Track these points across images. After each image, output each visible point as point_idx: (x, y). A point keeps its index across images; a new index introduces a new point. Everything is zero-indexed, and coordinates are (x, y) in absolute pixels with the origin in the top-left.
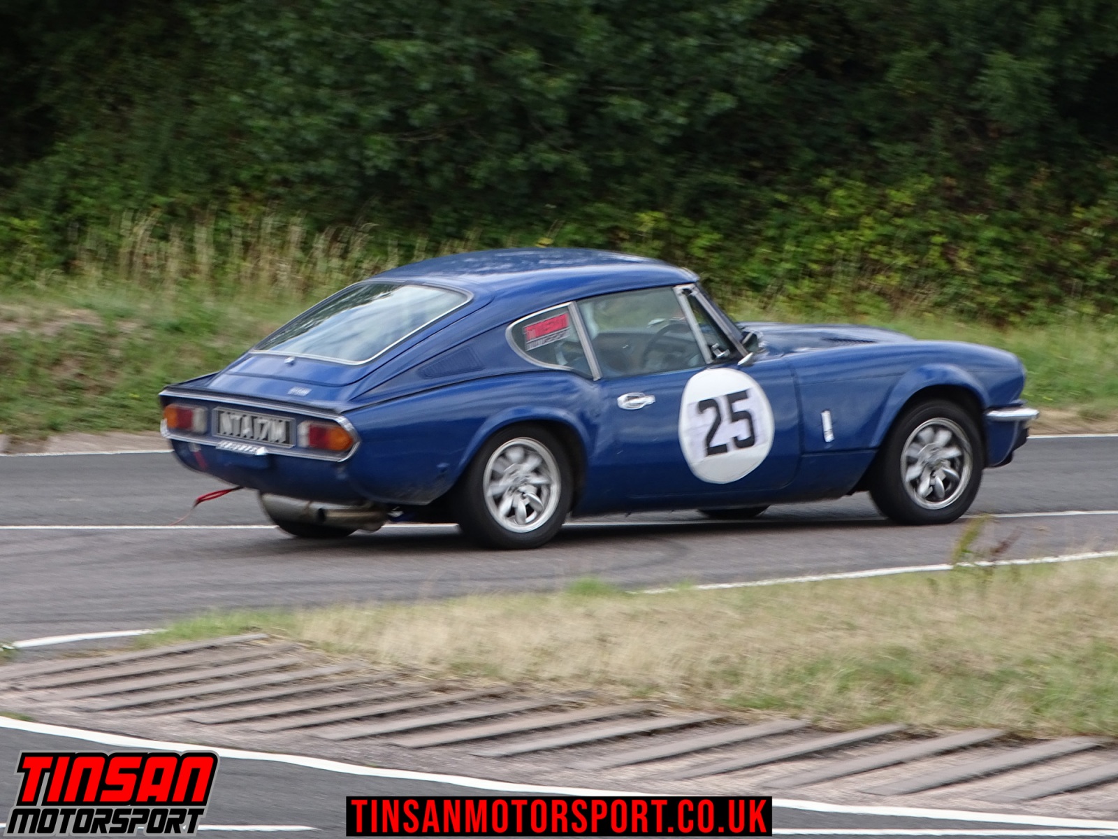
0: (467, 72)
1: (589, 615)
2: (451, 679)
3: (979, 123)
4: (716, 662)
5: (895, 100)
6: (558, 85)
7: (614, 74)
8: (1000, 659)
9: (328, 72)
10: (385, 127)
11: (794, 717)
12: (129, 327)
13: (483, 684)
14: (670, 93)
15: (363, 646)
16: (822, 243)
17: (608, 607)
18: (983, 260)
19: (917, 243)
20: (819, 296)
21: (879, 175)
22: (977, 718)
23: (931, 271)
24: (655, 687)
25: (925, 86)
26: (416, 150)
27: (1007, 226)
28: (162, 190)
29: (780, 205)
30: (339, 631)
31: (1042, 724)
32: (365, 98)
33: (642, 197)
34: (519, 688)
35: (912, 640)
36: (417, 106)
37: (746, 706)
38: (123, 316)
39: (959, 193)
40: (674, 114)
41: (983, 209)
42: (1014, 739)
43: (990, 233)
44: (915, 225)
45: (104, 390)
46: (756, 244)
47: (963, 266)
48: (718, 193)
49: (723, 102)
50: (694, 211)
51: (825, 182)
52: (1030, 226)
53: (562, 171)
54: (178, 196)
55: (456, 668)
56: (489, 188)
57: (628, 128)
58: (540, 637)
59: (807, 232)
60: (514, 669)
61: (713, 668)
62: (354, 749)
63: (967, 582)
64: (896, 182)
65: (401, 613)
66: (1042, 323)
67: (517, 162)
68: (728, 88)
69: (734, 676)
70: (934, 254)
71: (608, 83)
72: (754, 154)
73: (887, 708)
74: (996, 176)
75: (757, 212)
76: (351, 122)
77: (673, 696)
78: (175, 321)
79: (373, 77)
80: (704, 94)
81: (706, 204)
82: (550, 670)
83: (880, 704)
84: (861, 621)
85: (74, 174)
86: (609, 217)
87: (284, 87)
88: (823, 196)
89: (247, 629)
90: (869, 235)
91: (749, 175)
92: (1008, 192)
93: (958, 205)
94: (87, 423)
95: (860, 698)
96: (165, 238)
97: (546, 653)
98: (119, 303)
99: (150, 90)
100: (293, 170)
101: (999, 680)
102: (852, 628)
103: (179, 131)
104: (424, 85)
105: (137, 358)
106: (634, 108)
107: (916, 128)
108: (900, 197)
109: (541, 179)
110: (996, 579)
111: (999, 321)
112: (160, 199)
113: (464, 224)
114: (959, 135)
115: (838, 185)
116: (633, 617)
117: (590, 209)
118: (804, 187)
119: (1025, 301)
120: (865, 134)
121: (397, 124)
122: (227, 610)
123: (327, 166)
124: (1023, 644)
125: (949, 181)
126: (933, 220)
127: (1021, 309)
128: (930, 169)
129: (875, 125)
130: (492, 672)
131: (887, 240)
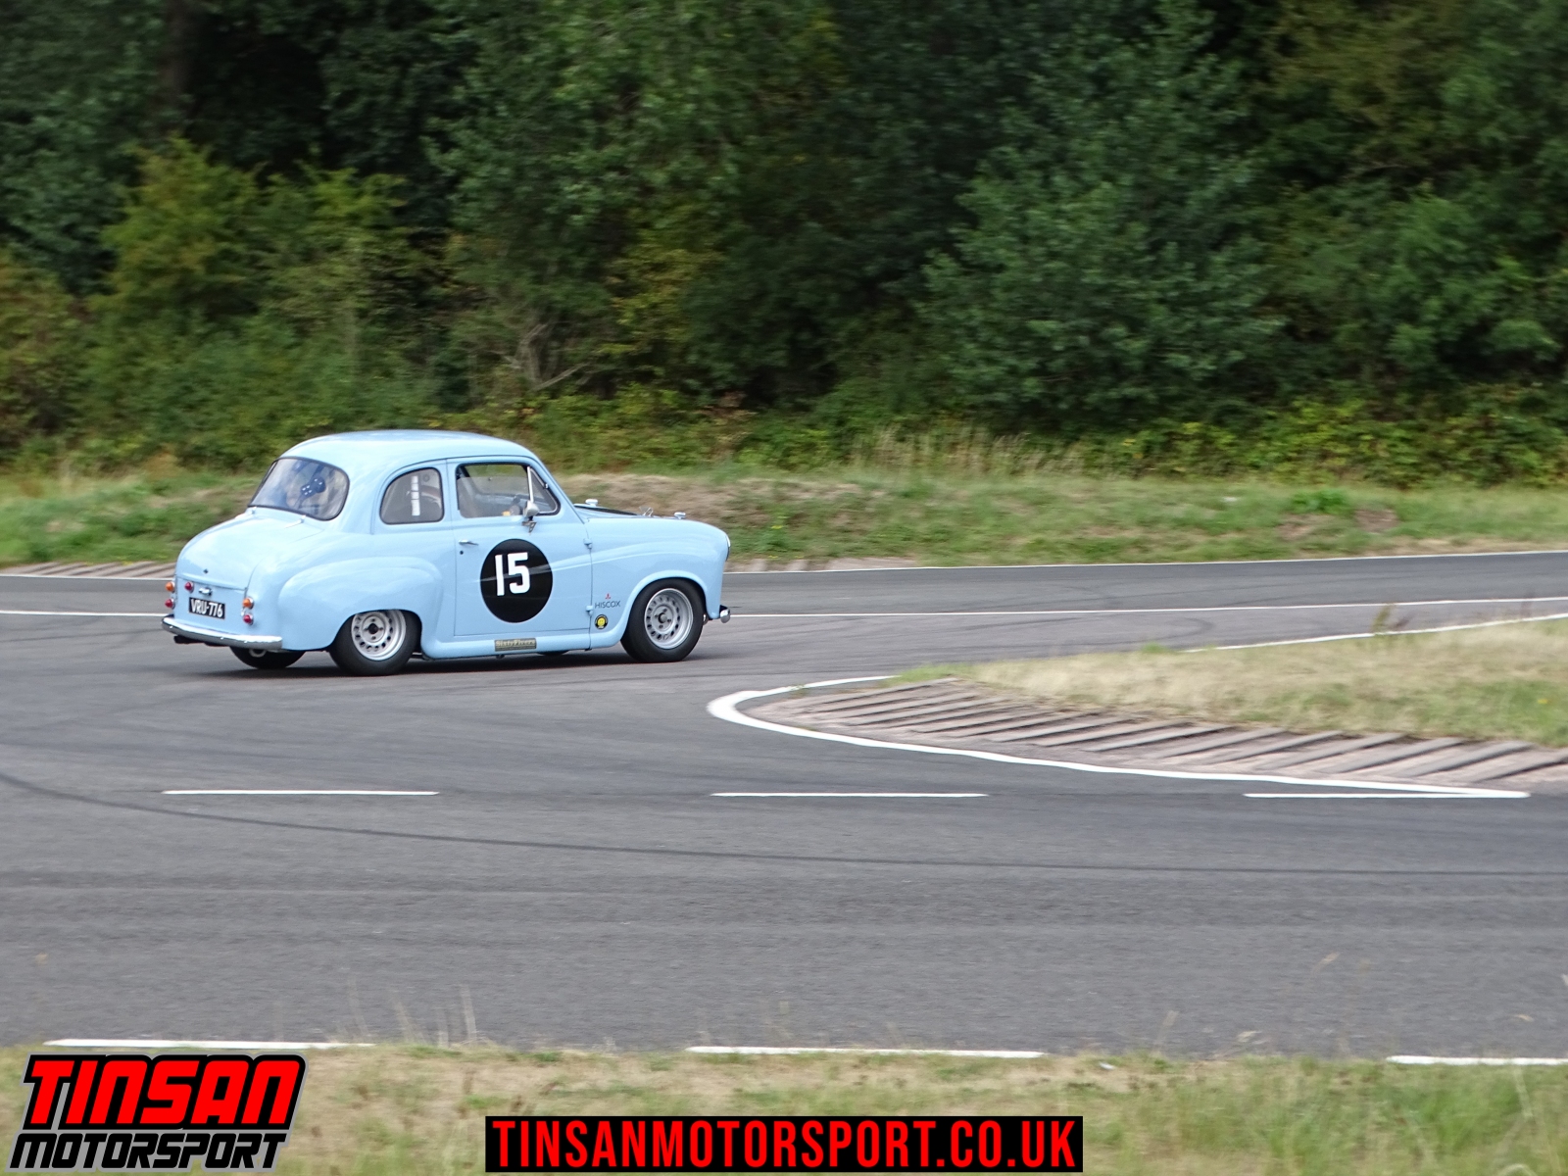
0: (1083, 340)
1: (1152, 666)
2: (1069, 704)
3: (1392, 368)
4: (1230, 693)
5: (1340, 353)
6: (1138, 345)
7: (1171, 339)
8: (1402, 690)
9: (1000, 340)
10: (1033, 373)
11: (1276, 726)
12: (877, 494)
13: (1089, 707)
14: (1204, 351)
15: (1017, 685)
16: (1295, 440)
17: (1165, 660)
18: (1393, 449)
19: (1353, 440)
20: (1293, 472)
21: (1332, 399)
22: (1384, 727)
23: (1361, 457)
24: (1191, 709)
25: (1359, 345)
26: (1052, 386)
27: (1409, 429)
28: (898, 411)
29: (1271, 418)
30: (1002, 675)
31: (1426, 730)
32: (1022, 355)
33: (1188, 414)
34: (1110, 710)
35: (1346, 679)
36: (1051, 360)
37: (1246, 719)
38: (875, 487)
39: (1378, 410)
40: (1206, 364)
41: (1394, 420)
42: (1409, 739)
43: (1399, 433)
44: (1352, 429)
45: (863, 532)
46: (1257, 441)
47: (1382, 454)
48: (1234, 411)
49: (1236, 356)
50: (1219, 422)
51: (1296, 404)
52: (1422, 429)
53: (1139, 399)
54: (910, 416)
55: (1073, 697)
56: (1096, 410)
57: (1180, 372)
58: (1122, 678)
59: (1287, 434)
60: (1107, 698)
61: (1226, 697)
62: (1010, 747)
63: (1381, 644)
64: (1340, 403)
65: (1037, 665)
66: (1428, 488)
67: (1113, 394)
68: (1238, 347)
69: (1239, 701)
70: (1364, 448)
71: (1170, 345)
72: (1254, 387)
73: (1331, 720)
74: (1401, 399)
75: (1257, 422)
76: (1013, 371)
77: (1203, 714)
78: (907, 490)
79: (1027, 343)
80: (1225, 351)
81: (1224, 418)
82: (1129, 698)
83: (1328, 718)
84: (1317, 667)
85: (847, 403)
86: (1169, 427)
87: (971, 349)
88: (1296, 411)
89: (949, 675)
90: (1323, 436)
91: (1252, 400)
92: (1410, 409)
93: (1379, 416)
94: (856, 552)
95: (1315, 715)
96: (902, 440)
97: (1127, 688)
98: (872, 479)
99: (892, 352)
100: (978, 399)
101: (1398, 703)
102: (1310, 672)
103: (910, 377)
104: (1058, 347)
105: (884, 512)
106: (1182, 360)
107: (1352, 371)
108: (1344, 412)
109: (1127, 402)
110: (1400, 643)
111: (1402, 485)
112: (899, 418)
113: (1081, 430)
114: (1379, 375)
115: (1307, 406)
116: (1180, 666)
117: (1155, 422)
118: (1286, 406)
119: (1418, 474)
120: (1322, 374)
121: (1040, 372)
122: (936, 663)
123: (1000, 397)
124: (1415, 681)
125: (1372, 402)
126: (1364, 426)
127: (1415, 479)
128: (1362, 395)
129: (1329, 369)
130: (1092, 699)
131: (1335, 438)
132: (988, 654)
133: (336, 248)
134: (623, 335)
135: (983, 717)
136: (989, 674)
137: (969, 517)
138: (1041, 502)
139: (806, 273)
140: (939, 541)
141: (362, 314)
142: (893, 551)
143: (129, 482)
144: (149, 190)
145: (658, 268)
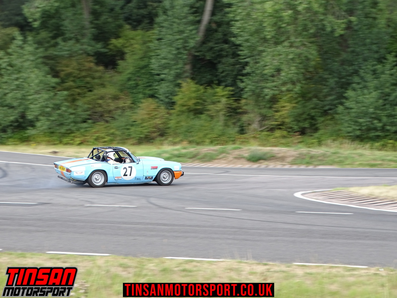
0: (369, 123)
1: (386, 189)
6: (380, 125)
7: (387, 123)
9: (352, 123)
10: (358, 130)
12: (328, 153)
14: (394, 126)
15: (358, 192)
17: (389, 188)
26: (362, 132)
30: (355, 190)
32: (356, 126)
33: (390, 139)
34: (377, 197)
36: (362, 127)
40: (394, 129)
53: (380, 135)
54: (334, 138)
55: (370, 195)
57: (389, 130)
62: (357, 204)
71: (387, 125)
76: (354, 129)
78: (334, 152)
79: (357, 124)
85: (321, 135)
86: (386, 141)
89: (344, 189)
96: (332, 142)
98: (327, 150)
99: (330, 125)
103: (333, 130)
104: (364, 125)
105: (329, 157)
106: (389, 128)
109: (377, 136)
112: (332, 138)
116: (391, 189)
117: (383, 140)
121: (360, 129)
123: (352, 134)
130: (374, 195)
132: (352, 185)
133: (219, 102)
134: (276, 120)
135: (351, 198)
136: (352, 189)
137: (346, 158)
138: (361, 155)
139: (313, 108)
140: (340, 163)
141: (225, 115)
142: (331, 165)
143: (178, 147)
144: (183, 89)
145: (284, 107)
